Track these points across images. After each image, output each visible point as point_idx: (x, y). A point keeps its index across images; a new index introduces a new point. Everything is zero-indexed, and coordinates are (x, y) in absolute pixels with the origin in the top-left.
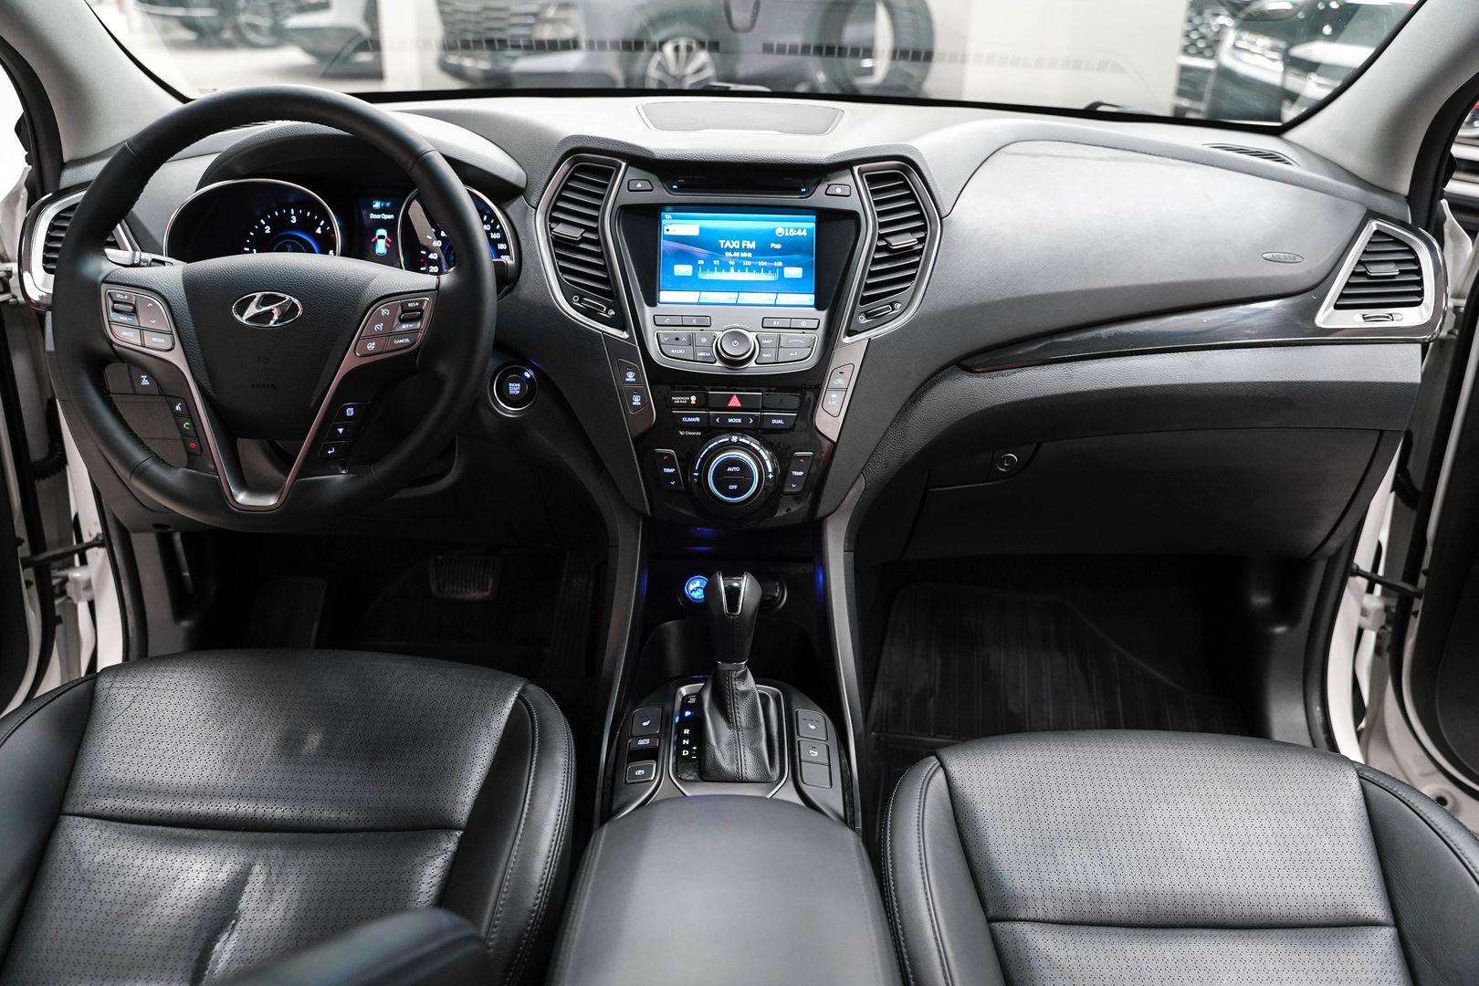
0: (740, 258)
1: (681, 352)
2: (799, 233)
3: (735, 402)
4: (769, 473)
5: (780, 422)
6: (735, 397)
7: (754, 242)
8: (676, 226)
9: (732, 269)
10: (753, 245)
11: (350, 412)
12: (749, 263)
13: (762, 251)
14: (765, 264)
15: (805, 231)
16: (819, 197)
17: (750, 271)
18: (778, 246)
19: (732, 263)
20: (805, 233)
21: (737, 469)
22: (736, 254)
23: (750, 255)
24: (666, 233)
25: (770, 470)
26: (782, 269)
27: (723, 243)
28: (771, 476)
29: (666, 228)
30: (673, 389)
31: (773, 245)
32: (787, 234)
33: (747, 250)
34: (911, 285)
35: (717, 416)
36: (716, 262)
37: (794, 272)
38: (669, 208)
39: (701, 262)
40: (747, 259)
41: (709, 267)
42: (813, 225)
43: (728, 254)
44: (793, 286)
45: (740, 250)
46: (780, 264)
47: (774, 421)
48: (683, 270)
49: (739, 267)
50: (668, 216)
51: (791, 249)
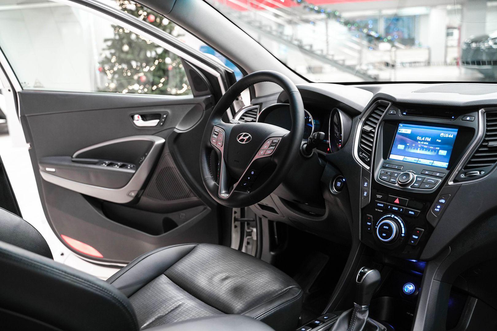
0: (423, 144)
1: (386, 178)
2: (450, 136)
3: (397, 201)
4: (402, 234)
5: (413, 213)
6: (398, 199)
7: (430, 139)
8: (404, 130)
9: (419, 149)
10: (429, 139)
11: (253, 173)
12: (426, 147)
13: (433, 142)
14: (432, 148)
15: (452, 135)
16: (459, 121)
17: (426, 150)
18: (440, 141)
19: (420, 146)
20: (452, 136)
21: (387, 228)
22: (422, 143)
23: (427, 143)
24: (399, 132)
25: (403, 232)
26: (438, 151)
27: (419, 138)
28: (403, 235)
29: (399, 130)
30: (378, 191)
31: (437, 140)
32: (444, 136)
33: (427, 141)
34: (493, 165)
35: (389, 205)
36: (414, 145)
37: (443, 153)
38: (403, 122)
39: (408, 144)
40: (426, 145)
41: (411, 147)
42: (456, 133)
43: (419, 142)
44: (441, 158)
45: (424, 141)
46: (438, 148)
47: (410, 212)
48: (401, 147)
49: (422, 148)
50: (401, 125)
51: (445, 143)
